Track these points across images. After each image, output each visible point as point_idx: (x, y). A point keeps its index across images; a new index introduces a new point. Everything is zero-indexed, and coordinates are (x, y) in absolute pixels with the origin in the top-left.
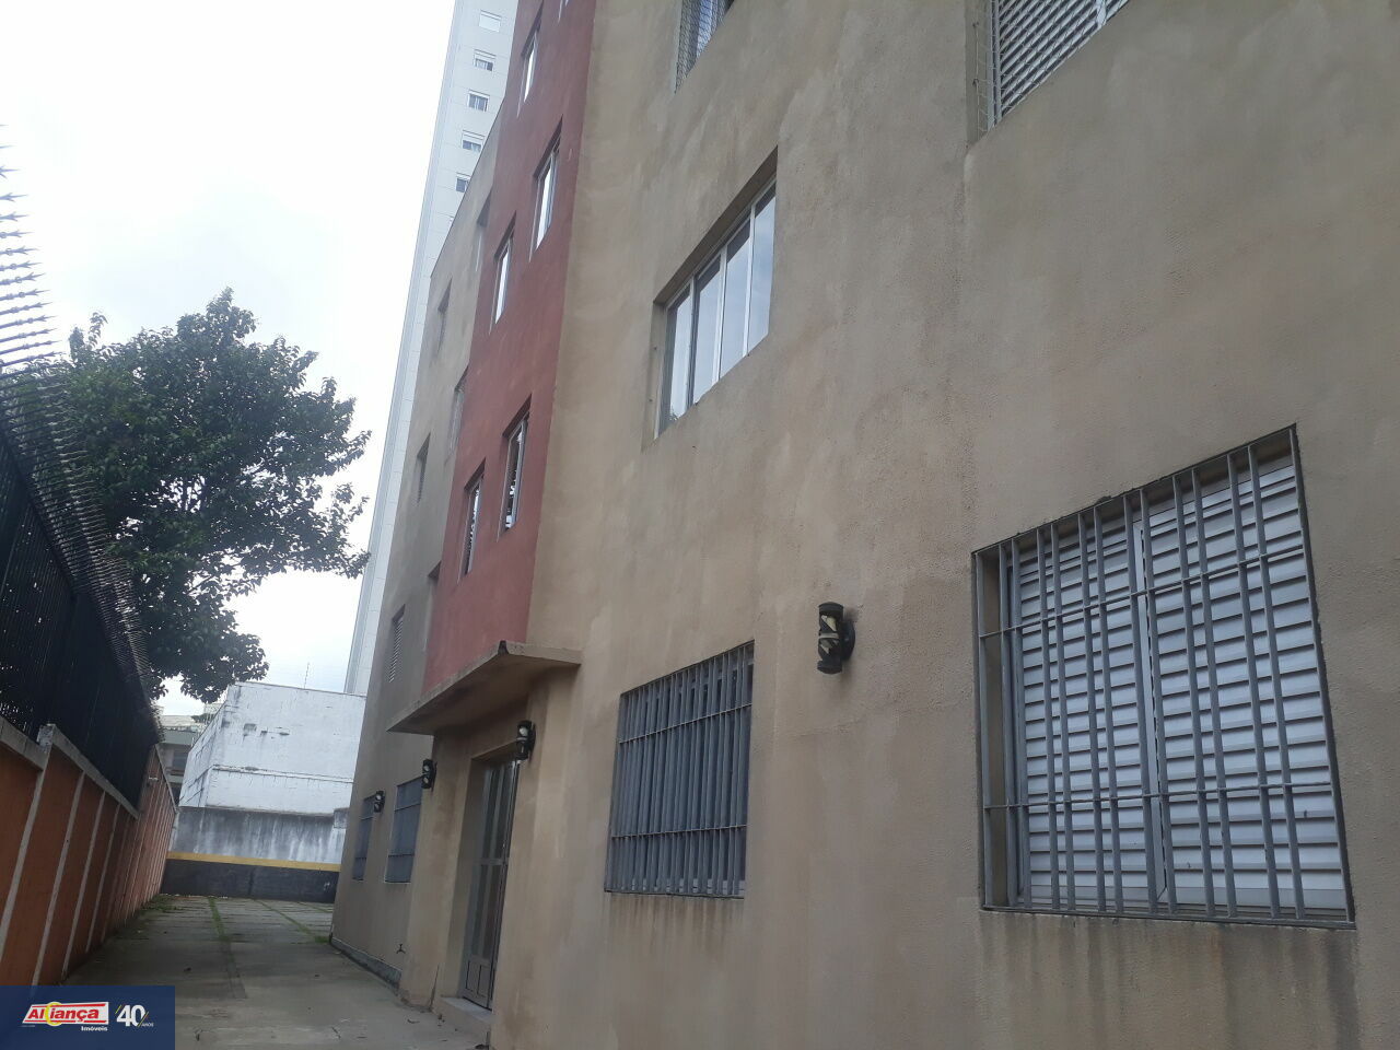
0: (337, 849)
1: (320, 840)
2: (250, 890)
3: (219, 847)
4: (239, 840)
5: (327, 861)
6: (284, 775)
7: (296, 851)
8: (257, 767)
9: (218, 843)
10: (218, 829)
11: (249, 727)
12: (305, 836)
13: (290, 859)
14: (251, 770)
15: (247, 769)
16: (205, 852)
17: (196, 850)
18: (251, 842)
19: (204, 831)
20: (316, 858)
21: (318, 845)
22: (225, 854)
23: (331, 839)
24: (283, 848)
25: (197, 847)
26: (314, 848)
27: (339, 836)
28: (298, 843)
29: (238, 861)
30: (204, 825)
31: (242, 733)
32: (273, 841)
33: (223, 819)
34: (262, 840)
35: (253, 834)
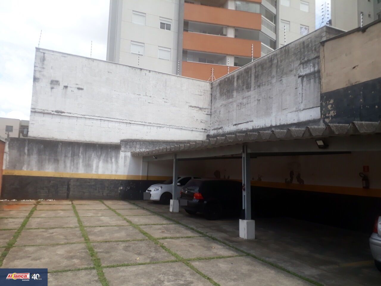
0: (125, 166)
1: (113, 160)
2: (68, 195)
3: (42, 166)
4: (56, 161)
5: (119, 173)
6: (84, 117)
7: (97, 167)
8: (63, 110)
9: (41, 163)
10: (39, 153)
11: (54, 83)
12: (102, 158)
13: (94, 172)
14: (59, 113)
15: (56, 112)
16: (32, 170)
17: (25, 168)
18: (65, 162)
19: (29, 155)
20: (112, 172)
21: (112, 163)
22: (47, 171)
23: (120, 158)
24: (88, 166)
25: (25, 166)
26: (110, 165)
27: (125, 157)
28: (99, 162)
29: (57, 175)
30: (28, 150)
31: (49, 86)
32: (81, 161)
33: (42, 146)
34: (72, 160)
35: (66, 156)
